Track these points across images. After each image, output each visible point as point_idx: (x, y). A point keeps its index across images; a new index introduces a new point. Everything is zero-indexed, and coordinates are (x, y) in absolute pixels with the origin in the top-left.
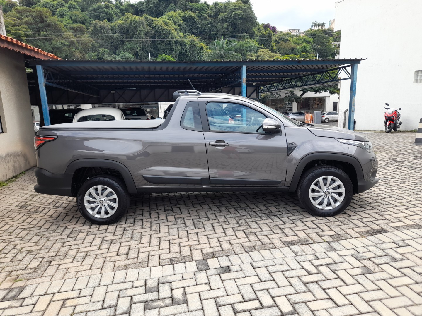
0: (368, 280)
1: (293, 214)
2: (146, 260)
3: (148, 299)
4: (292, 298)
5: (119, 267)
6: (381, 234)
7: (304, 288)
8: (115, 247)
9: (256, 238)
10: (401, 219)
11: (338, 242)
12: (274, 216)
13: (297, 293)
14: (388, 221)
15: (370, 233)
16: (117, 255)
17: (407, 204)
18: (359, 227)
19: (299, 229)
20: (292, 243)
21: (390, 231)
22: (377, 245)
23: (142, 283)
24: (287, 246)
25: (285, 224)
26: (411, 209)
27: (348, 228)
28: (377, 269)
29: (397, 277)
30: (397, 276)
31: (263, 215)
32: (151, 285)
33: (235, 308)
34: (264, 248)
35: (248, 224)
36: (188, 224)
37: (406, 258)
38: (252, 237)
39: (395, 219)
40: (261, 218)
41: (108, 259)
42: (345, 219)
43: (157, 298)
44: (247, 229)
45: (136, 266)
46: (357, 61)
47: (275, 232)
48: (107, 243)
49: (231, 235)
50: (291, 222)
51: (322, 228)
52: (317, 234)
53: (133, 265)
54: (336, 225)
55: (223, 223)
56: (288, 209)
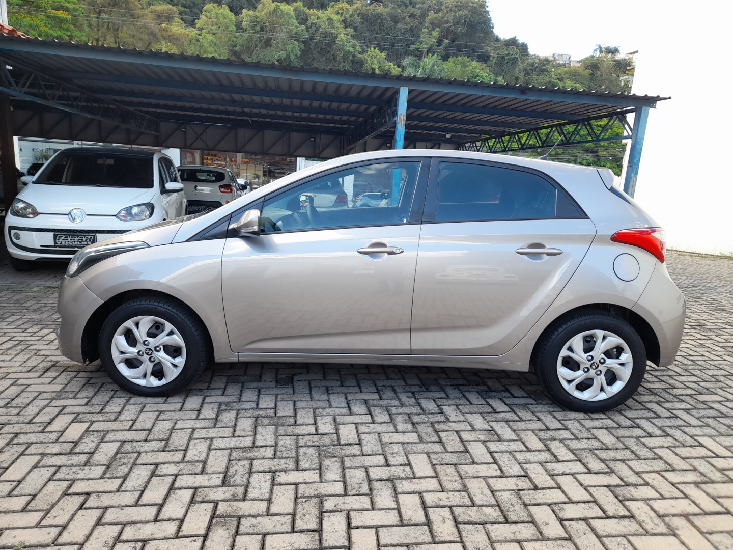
1: (390, 457)
9: (231, 540)
12: (335, 459)
17: (702, 466)
19: (368, 524)
25: (345, 495)
26: (709, 488)
27: (512, 537)
31: (311, 451)
35: (249, 478)
36: (97, 459)
39: (657, 520)
42: (514, 499)
46: (651, 101)
47: (300, 524)
49: (169, 520)
50: (365, 489)
51: (435, 527)
54: (482, 519)
55: (187, 468)
56: (386, 438)
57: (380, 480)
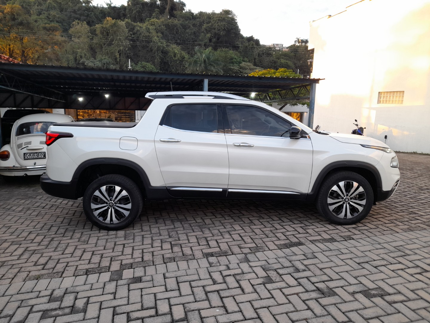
0: (265, 289)
1: (225, 226)
2: (62, 270)
3: (49, 308)
4: (188, 306)
5: (32, 277)
6: (296, 247)
7: (204, 297)
8: (34, 258)
9: (180, 249)
10: (320, 233)
11: (255, 254)
12: (206, 229)
13: (196, 302)
14: (308, 235)
15: (287, 246)
16: (35, 265)
18: (279, 240)
19: (224, 242)
20: (212, 255)
21: (306, 244)
22: (287, 257)
23: (48, 292)
24: (205, 257)
25: (213, 236)
27: (270, 240)
28: (278, 279)
29: (292, 287)
30: (293, 285)
31: (196, 227)
32: (57, 295)
33: (130, 316)
34: (183, 259)
35: (178, 235)
36: (119, 236)
37: (309, 269)
38: (176, 249)
39: (315, 233)
40: (193, 230)
41: (23, 269)
42: (270, 232)
43: (57, 307)
44: (176, 240)
45: (49, 277)
47: (200, 244)
48: (29, 253)
49: (157, 247)
50: (219, 234)
51: (245, 240)
52: (239, 247)
53: (46, 275)
54: (260, 237)
55: (154, 235)
56: (222, 222)
57: (224, 232)
